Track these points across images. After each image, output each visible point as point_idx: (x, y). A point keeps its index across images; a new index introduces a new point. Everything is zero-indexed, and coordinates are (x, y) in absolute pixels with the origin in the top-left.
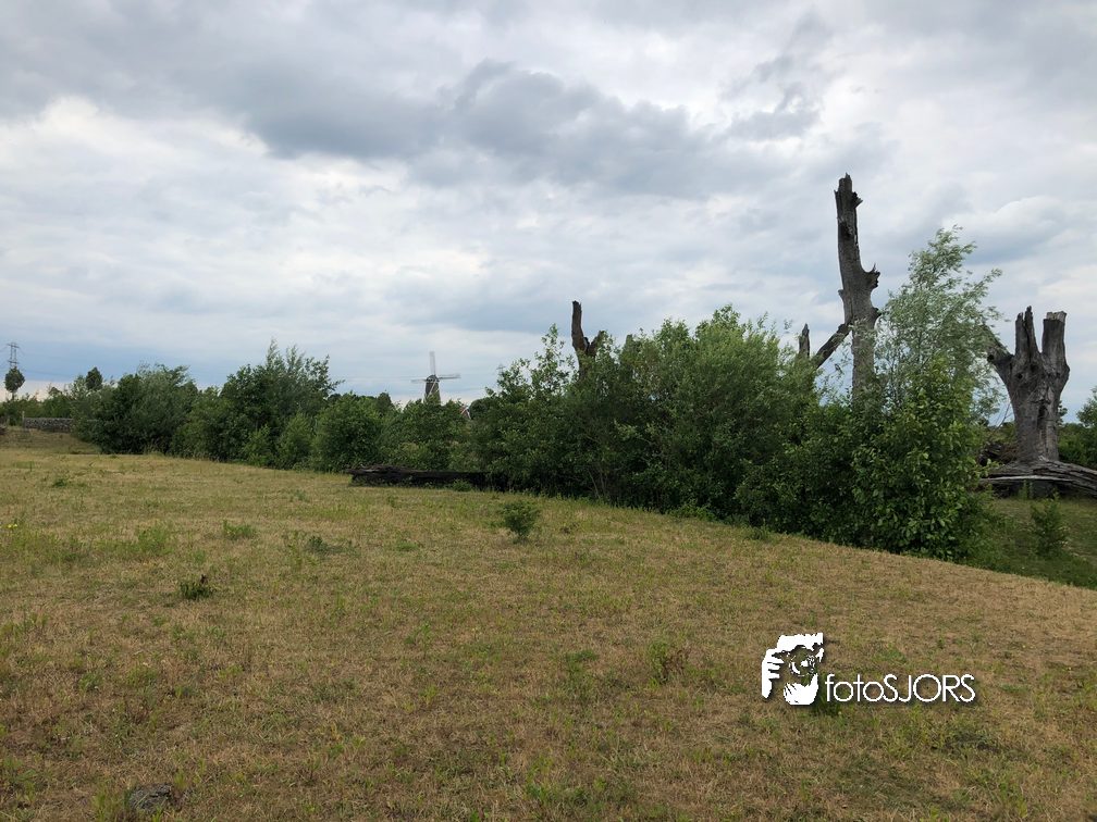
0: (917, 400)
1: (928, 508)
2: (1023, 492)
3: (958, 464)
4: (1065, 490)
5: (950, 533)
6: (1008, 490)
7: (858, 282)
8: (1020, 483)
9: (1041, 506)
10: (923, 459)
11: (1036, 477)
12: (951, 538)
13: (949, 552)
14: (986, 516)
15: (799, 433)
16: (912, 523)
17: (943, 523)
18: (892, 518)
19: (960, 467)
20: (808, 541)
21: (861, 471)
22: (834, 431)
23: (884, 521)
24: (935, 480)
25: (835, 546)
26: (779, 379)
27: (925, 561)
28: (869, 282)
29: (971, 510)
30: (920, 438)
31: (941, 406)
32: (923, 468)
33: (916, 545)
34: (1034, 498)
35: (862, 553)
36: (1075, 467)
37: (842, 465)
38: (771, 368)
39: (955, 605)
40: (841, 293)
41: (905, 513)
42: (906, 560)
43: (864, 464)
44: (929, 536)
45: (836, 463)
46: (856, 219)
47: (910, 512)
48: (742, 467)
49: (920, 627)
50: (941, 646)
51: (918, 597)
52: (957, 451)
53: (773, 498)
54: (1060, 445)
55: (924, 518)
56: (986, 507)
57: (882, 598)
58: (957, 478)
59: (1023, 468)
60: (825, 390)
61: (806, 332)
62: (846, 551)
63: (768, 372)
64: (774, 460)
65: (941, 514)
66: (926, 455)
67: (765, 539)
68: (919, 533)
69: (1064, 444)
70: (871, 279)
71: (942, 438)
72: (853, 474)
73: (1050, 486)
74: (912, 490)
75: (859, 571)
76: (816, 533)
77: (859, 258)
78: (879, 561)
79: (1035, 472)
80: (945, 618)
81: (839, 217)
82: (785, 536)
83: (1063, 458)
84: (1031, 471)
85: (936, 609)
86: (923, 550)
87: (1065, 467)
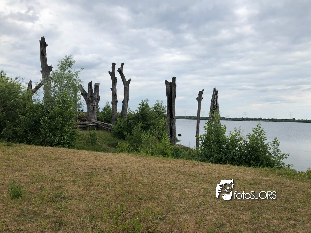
0: (59, 103)
1: (61, 134)
2: (88, 129)
3: (70, 121)
4: (98, 128)
5: (68, 140)
6: (85, 128)
7: (46, 69)
8: (88, 126)
9: (92, 132)
10: (60, 120)
11: (92, 125)
12: (68, 142)
13: (67, 146)
14: (77, 135)
15: (25, 113)
16: (57, 138)
17: (65, 138)
18: (51, 137)
19: (70, 122)
20: (26, 145)
21: (43, 124)
22: (35, 112)
23: (49, 138)
24: (63, 126)
25: (34, 146)
26: (20, 96)
27: (60, 148)
28: (49, 69)
29: (73, 134)
30: (60, 114)
31: (66, 106)
32: (61, 123)
33: (58, 144)
34: (91, 130)
35: (42, 148)
36: (100, 122)
37: (37, 122)
38: (17, 92)
39: (65, 160)
40: (41, 71)
41: (55, 135)
42: (55, 149)
43: (44, 122)
44: (62, 141)
45: (36, 121)
46: (46, 50)
47: (57, 135)
48: (5, 123)
49: (54, 167)
50: (58, 172)
51: (55, 159)
52: (70, 118)
53: (15, 132)
54: (98, 117)
55: (60, 136)
56: (77, 133)
57: (45, 160)
58: (69, 125)
59: (89, 122)
60: (35, 100)
61: (31, 82)
62: (37, 147)
63: (16, 94)
64: (17, 121)
65: (65, 135)
66: (61, 119)
67: (10, 146)
68: (59, 141)
69: (99, 116)
70: (50, 68)
71: (66, 114)
72: (41, 124)
73: (95, 127)
74: (57, 129)
75: (40, 153)
76: (29, 143)
77: (47, 62)
78: (46, 149)
79: (92, 124)
80: (61, 164)
81: (41, 49)
82: (18, 144)
83: (98, 120)
84: (91, 123)
85: (59, 162)
86: (60, 145)
87: (98, 122)
